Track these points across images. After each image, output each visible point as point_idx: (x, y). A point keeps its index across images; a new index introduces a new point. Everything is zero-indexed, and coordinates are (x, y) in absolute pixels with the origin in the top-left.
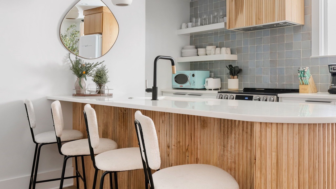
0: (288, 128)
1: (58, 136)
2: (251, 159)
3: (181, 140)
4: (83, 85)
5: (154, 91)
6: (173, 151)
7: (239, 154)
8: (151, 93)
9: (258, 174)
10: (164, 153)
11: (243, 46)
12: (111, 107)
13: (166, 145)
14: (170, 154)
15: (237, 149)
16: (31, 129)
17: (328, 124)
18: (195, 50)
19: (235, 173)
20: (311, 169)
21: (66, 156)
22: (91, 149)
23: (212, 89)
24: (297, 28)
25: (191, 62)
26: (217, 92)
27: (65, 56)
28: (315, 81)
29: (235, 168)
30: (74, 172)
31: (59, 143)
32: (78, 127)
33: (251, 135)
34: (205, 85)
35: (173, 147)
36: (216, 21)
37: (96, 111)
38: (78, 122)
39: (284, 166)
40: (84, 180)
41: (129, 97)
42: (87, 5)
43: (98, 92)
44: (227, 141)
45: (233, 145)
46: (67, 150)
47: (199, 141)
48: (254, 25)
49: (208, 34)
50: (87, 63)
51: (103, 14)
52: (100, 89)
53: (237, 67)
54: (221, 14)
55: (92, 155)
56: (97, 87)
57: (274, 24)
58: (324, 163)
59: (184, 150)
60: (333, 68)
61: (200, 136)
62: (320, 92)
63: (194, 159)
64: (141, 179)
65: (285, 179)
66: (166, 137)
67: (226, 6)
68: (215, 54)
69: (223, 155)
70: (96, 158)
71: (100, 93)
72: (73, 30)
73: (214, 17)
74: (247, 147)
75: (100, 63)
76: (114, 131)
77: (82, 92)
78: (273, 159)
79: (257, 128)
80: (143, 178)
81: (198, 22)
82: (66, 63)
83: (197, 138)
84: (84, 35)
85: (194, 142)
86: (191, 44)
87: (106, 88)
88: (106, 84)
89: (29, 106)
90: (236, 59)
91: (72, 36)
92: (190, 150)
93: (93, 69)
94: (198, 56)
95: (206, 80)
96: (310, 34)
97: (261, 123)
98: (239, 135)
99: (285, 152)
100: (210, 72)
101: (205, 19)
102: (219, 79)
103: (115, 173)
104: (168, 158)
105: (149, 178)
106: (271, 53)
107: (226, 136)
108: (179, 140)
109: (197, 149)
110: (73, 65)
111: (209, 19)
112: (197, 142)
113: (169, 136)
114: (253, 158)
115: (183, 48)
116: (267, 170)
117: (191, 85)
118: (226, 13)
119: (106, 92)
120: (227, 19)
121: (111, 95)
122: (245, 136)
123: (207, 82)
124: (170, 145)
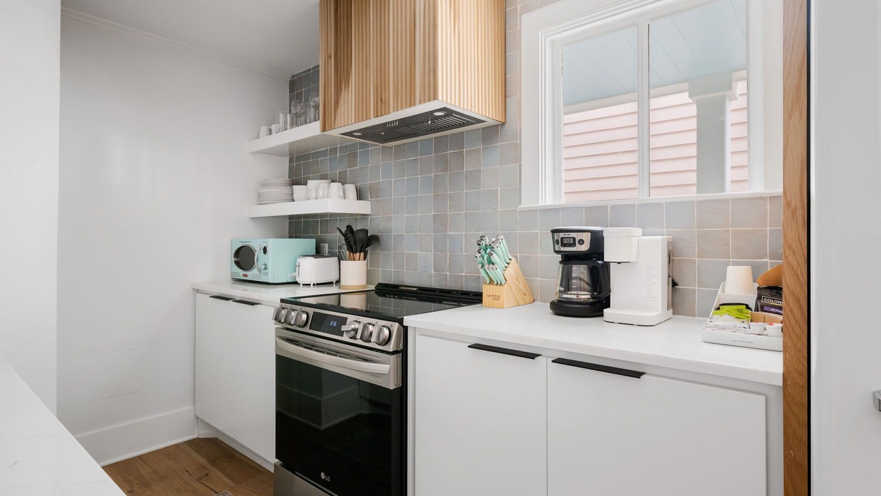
11: (381, 180)
18: (288, 189)
23: (310, 285)
24: (492, 132)
28: (527, 274)
34: (293, 274)
48: (373, 119)
49: (318, 152)
53: (363, 231)
60: (562, 239)
62: (540, 303)
68: (317, 198)
90: (368, 211)
94: (293, 201)
96: (518, 147)
102: (335, 259)
106: (436, 196)
115: (263, 185)
117: (262, 273)
123: (300, 266)
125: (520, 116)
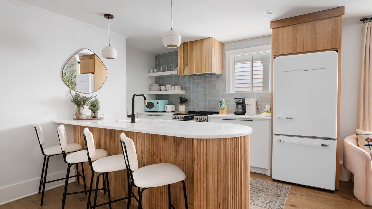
0: (212, 141)
1: (63, 151)
2: (192, 158)
3: (151, 148)
4: (81, 112)
5: (132, 117)
6: (146, 156)
7: (185, 156)
8: (131, 118)
9: (196, 168)
10: (140, 157)
11: (188, 85)
12: (103, 129)
13: (141, 152)
14: (144, 157)
15: (184, 153)
16: (41, 146)
17: (233, 138)
18: (159, 87)
19: (183, 167)
20: (224, 163)
21: (69, 164)
22: (89, 159)
23: (170, 112)
24: (218, 76)
25: (156, 94)
26: (172, 113)
27: (67, 92)
28: (228, 108)
29: (183, 164)
30: (75, 172)
31: (64, 154)
32: (78, 141)
33: (192, 144)
34: (165, 109)
35: (145, 153)
36: (172, 69)
37: (92, 133)
38: (78, 138)
39: (210, 163)
40: (84, 178)
41: (115, 120)
42: (82, 53)
43: (92, 117)
44: (179, 148)
45: (182, 150)
46: (70, 159)
47: (162, 148)
48: (195, 74)
50: (84, 97)
51: (95, 60)
52: (94, 115)
53: (185, 98)
54: (175, 65)
55: (90, 162)
56: (92, 114)
57: (206, 74)
58: (231, 159)
59: (152, 154)
60: (237, 100)
61: (163, 145)
62: (230, 113)
63: (159, 159)
64: (124, 174)
65: (210, 170)
66: (141, 147)
67: (178, 60)
68: (171, 90)
69: (176, 157)
70: (93, 164)
71: (94, 117)
72: (71, 69)
73: (171, 67)
74: (190, 151)
75: (94, 97)
76: (105, 143)
77: (81, 117)
78: (204, 159)
79: (195, 142)
80: (126, 173)
81: (160, 69)
82: (68, 97)
83: (161, 147)
84: (80, 73)
85: (159, 150)
86: (156, 83)
87: (98, 113)
88: (99, 111)
89: (39, 129)
90: (184, 93)
91: (71, 73)
92: (156, 154)
93: (89, 101)
94: (161, 90)
95: (166, 106)
96: (225, 80)
97: (198, 139)
98: (185, 144)
99: (210, 155)
100: (168, 101)
101: (165, 68)
102: (174, 105)
103: (107, 173)
104: (142, 159)
105: (130, 175)
106: (204, 90)
107: (178, 145)
108: (149, 148)
109: (161, 153)
110: (73, 99)
111: (168, 68)
112: (161, 149)
113: (143, 146)
114: (193, 159)
115: (151, 86)
116: (201, 165)
118: (178, 64)
119: (99, 116)
120: (178, 68)
121: (102, 119)
122: (189, 145)
123: (166, 107)
124: (144, 152)
125: (226, 73)
